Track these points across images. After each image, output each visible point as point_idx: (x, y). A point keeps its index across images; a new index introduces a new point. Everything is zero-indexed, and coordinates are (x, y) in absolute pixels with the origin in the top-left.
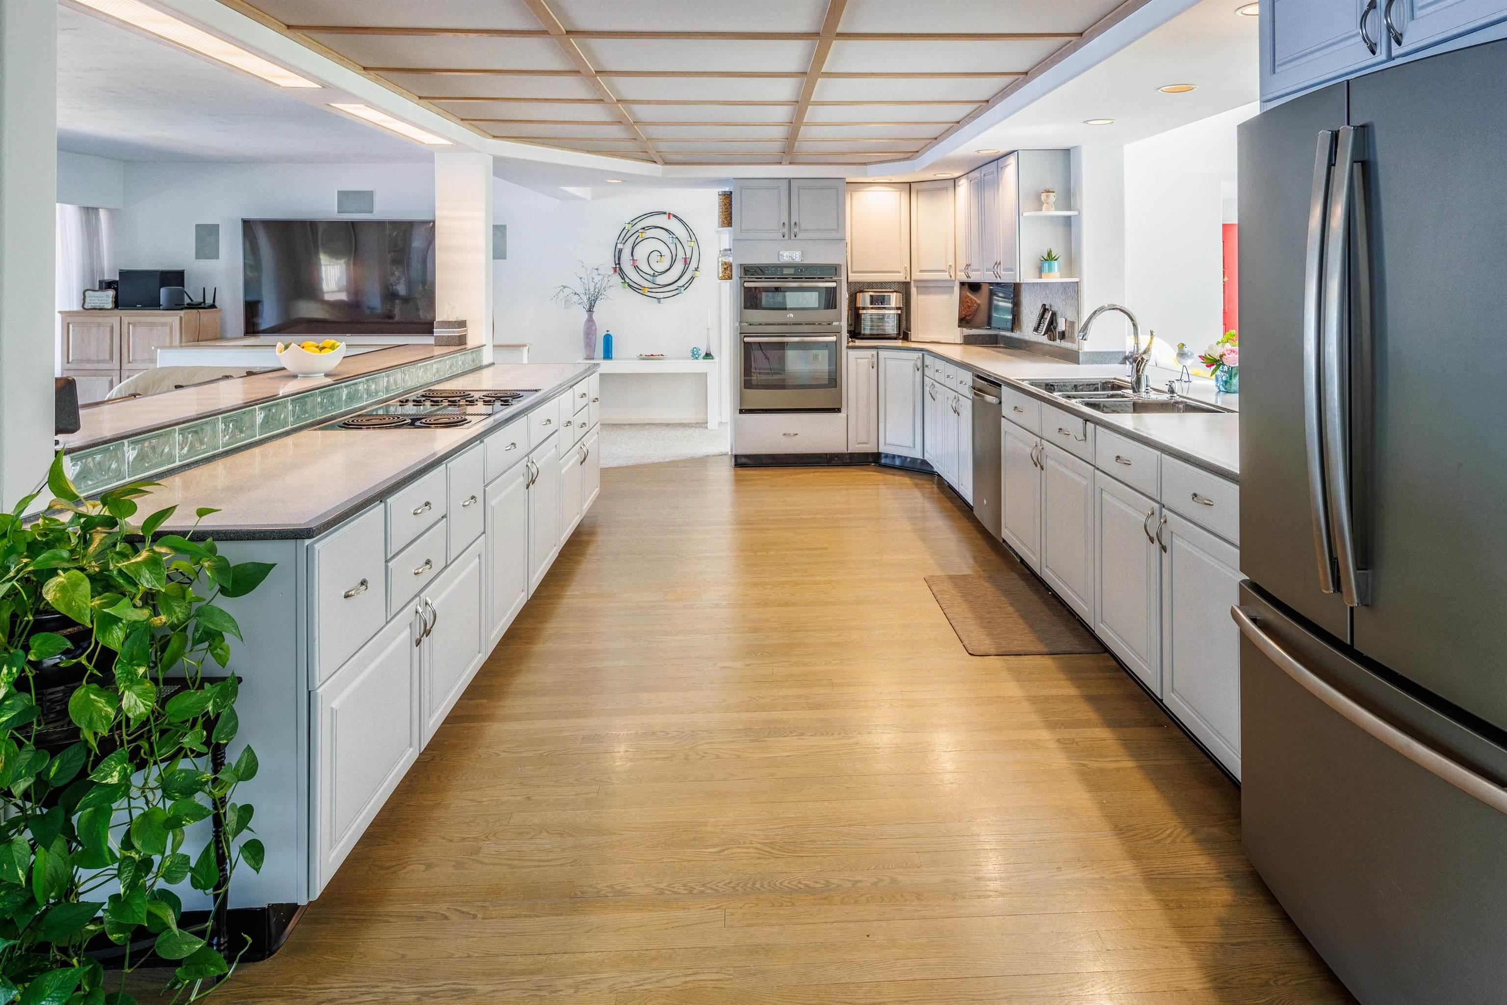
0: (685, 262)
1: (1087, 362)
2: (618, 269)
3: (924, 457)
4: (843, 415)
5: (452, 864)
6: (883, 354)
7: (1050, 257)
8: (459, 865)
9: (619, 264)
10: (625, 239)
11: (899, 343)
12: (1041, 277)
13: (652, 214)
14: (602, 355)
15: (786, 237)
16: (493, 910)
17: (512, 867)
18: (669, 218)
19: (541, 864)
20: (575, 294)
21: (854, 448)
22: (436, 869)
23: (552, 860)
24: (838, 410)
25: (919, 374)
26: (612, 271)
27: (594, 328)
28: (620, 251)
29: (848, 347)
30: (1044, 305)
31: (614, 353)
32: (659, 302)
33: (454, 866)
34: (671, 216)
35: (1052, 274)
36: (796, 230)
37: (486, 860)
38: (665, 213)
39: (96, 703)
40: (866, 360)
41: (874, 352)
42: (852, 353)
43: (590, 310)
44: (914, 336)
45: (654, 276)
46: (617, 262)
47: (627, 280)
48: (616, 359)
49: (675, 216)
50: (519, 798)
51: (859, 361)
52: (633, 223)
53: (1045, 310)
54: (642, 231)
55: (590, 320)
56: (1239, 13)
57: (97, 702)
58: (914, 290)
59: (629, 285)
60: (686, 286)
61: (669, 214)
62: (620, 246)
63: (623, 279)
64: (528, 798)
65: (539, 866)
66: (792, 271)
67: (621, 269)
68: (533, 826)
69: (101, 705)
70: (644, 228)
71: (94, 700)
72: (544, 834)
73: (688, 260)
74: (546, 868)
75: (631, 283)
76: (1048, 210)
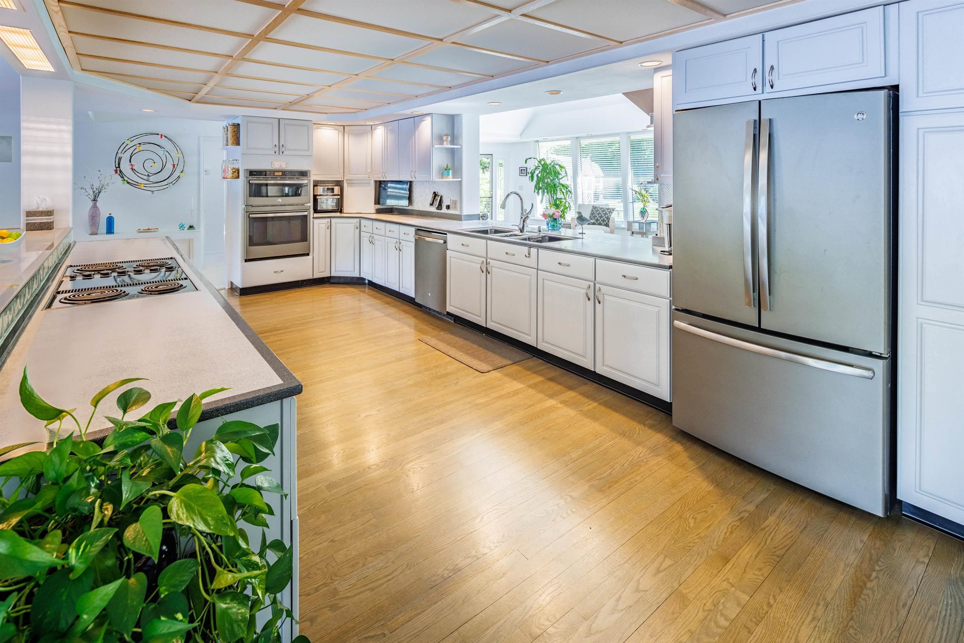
0: (174, 167)
1: (465, 220)
2: (118, 170)
3: (360, 275)
4: (310, 257)
5: (328, 609)
6: (333, 220)
7: (447, 169)
8: (333, 608)
9: (119, 167)
10: (125, 150)
11: (338, 214)
12: (442, 178)
13: (147, 134)
14: (105, 231)
15: (277, 153)
16: (391, 624)
17: (373, 589)
18: (161, 137)
19: (389, 578)
20: (82, 188)
21: (317, 275)
22: (319, 620)
23: (393, 572)
24: (308, 255)
25: (358, 230)
26: (114, 172)
27: (98, 212)
28: (120, 159)
29: (313, 218)
30: (435, 193)
31: (116, 229)
32: (153, 193)
33: (329, 610)
34: (163, 137)
35: (449, 177)
36: (283, 149)
37: (348, 595)
38: (158, 134)
39: (230, 611)
40: (324, 225)
41: (329, 220)
42: (316, 221)
43: (95, 200)
44: (345, 210)
45: (148, 176)
46: (117, 166)
47: (126, 179)
48: (117, 233)
49: (165, 137)
50: (325, 544)
51: (320, 225)
52: (131, 139)
53: (435, 195)
54: (139, 145)
55: (95, 207)
56: (640, 65)
57: (230, 608)
58: (345, 185)
59: (128, 183)
60: (174, 183)
61: (161, 135)
62: (119, 155)
63: (123, 177)
64: (332, 540)
65: (389, 580)
66: (280, 174)
67: (120, 171)
68: (356, 558)
69: (234, 610)
70: (140, 144)
71: (227, 609)
72: (369, 559)
73: (176, 166)
74: (395, 579)
75: (129, 181)
76: (447, 144)
